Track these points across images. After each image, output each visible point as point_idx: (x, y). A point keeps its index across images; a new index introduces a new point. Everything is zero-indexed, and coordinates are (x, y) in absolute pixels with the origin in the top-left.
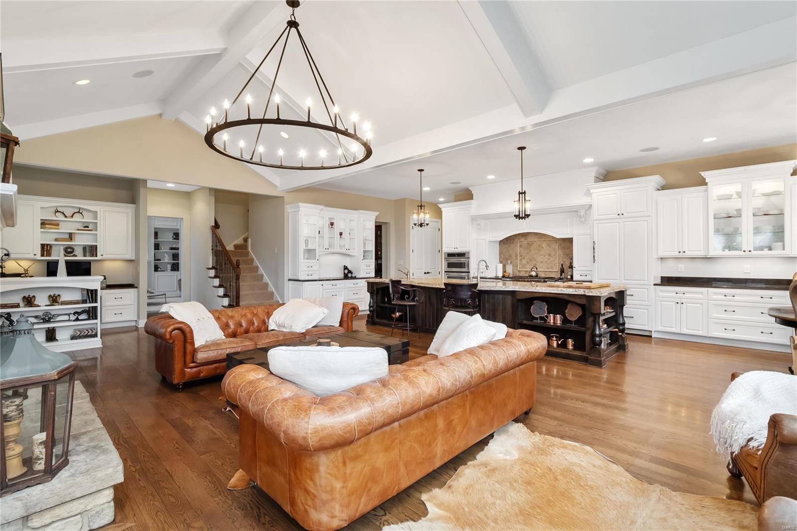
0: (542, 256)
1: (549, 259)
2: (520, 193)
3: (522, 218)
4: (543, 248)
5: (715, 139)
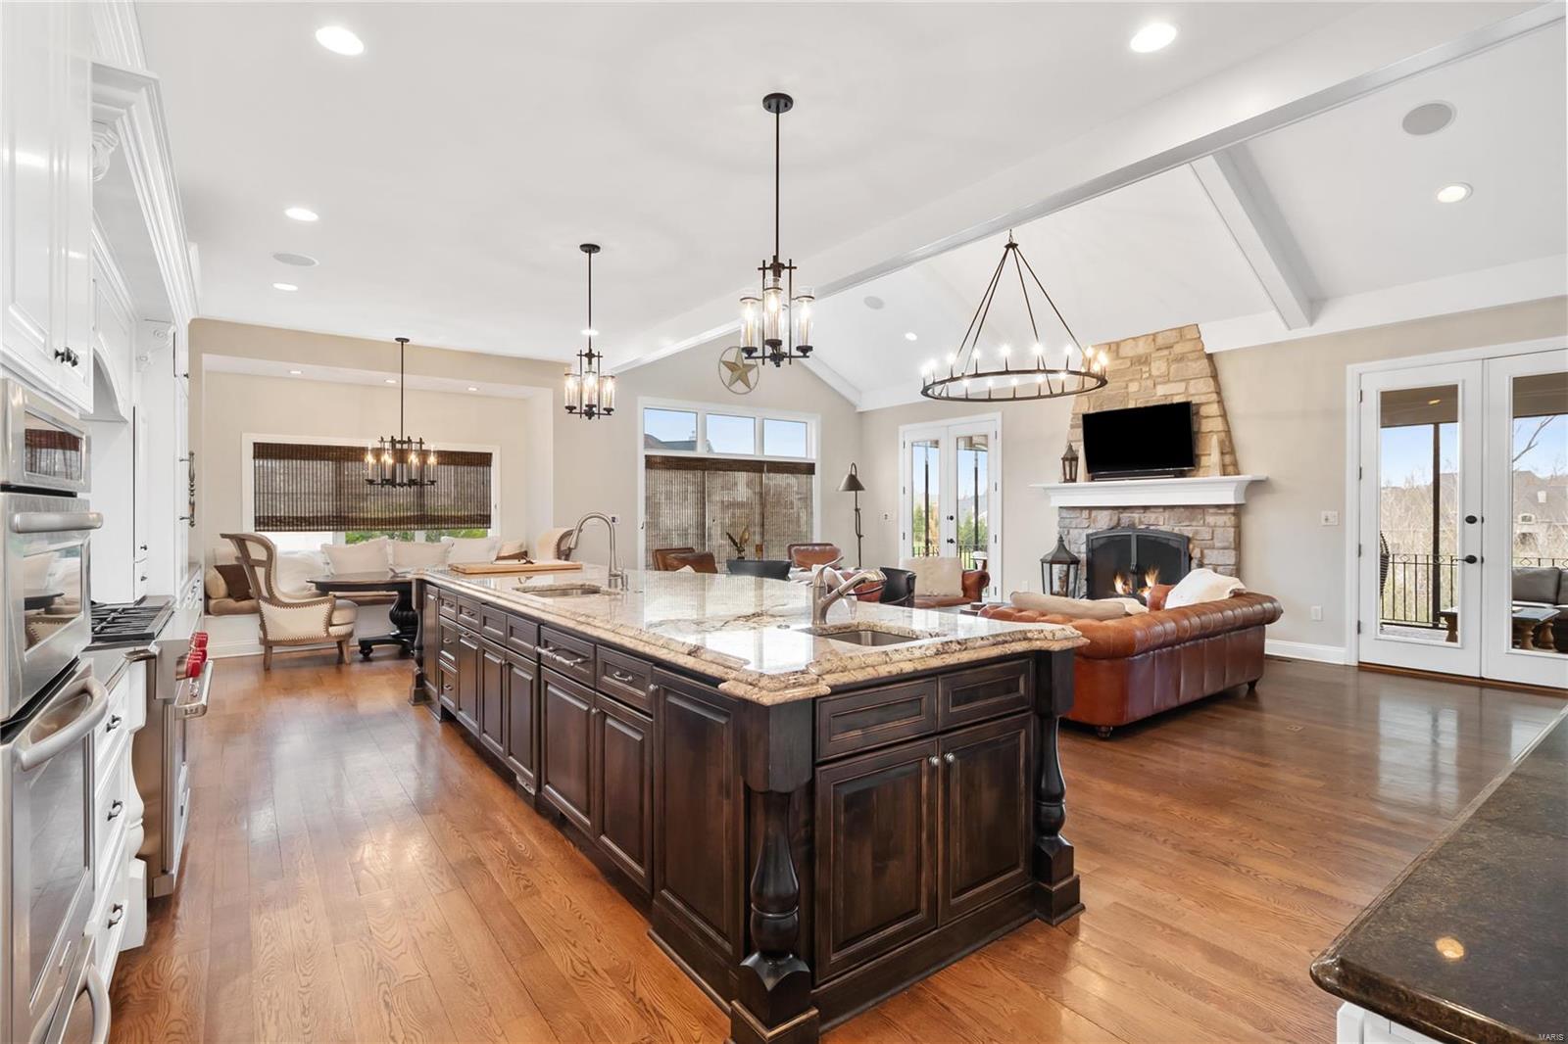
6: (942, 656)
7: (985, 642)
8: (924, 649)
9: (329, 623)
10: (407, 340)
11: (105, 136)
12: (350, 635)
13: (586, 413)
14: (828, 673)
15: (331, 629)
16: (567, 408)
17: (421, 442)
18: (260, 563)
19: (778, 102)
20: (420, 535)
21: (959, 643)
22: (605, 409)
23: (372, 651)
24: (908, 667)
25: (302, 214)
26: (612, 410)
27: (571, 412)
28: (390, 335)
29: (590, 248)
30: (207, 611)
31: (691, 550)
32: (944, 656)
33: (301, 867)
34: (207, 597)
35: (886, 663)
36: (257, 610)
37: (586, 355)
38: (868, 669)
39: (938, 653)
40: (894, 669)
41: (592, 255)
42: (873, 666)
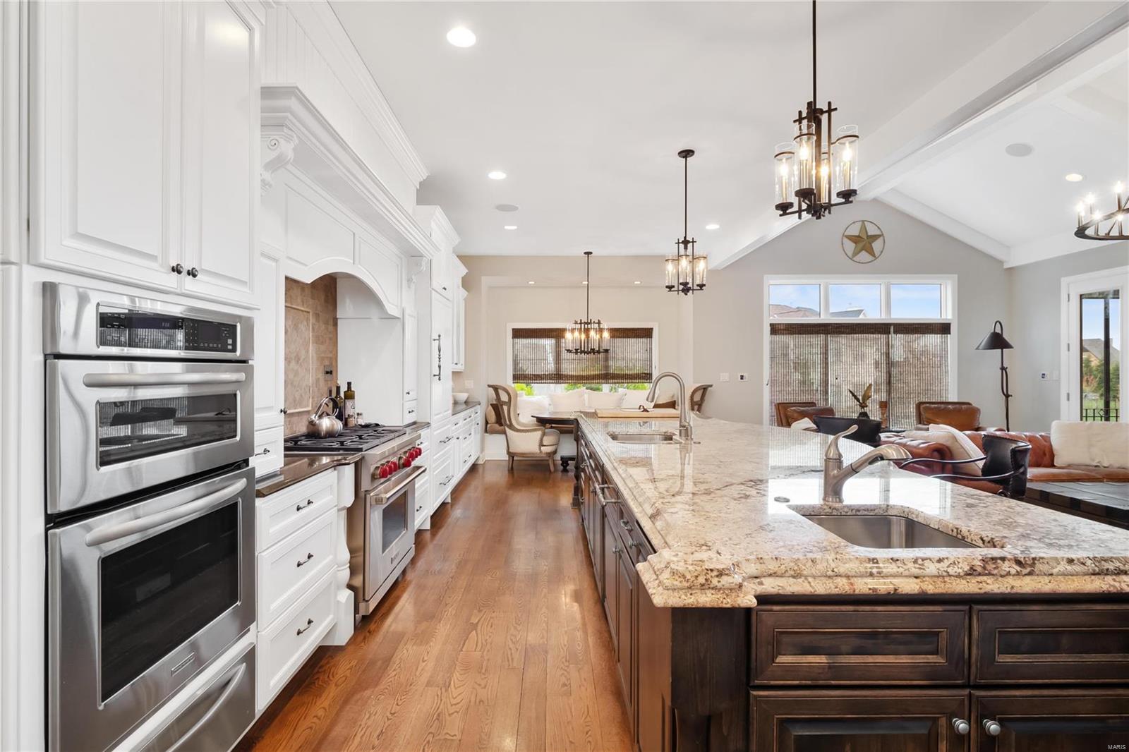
6: (980, 578)
7: (1077, 568)
8: (946, 563)
9: (541, 445)
10: (591, 253)
11: (283, 133)
12: (555, 452)
13: (683, 290)
14: (770, 575)
15: (542, 448)
16: (667, 287)
17: (599, 323)
18: (505, 403)
20: (606, 387)
21: (1018, 562)
22: (698, 285)
23: (568, 465)
24: (909, 587)
25: (497, 175)
26: (704, 285)
27: (670, 291)
28: (580, 252)
29: (687, 154)
30: (486, 431)
31: (813, 404)
32: (985, 578)
33: (445, 616)
34: (487, 423)
35: (871, 575)
36: (505, 433)
37: (682, 242)
38: (839, 580)
39: (972, 572)
40: (883, 586)
41: (688, 159)
42: (848, 577)
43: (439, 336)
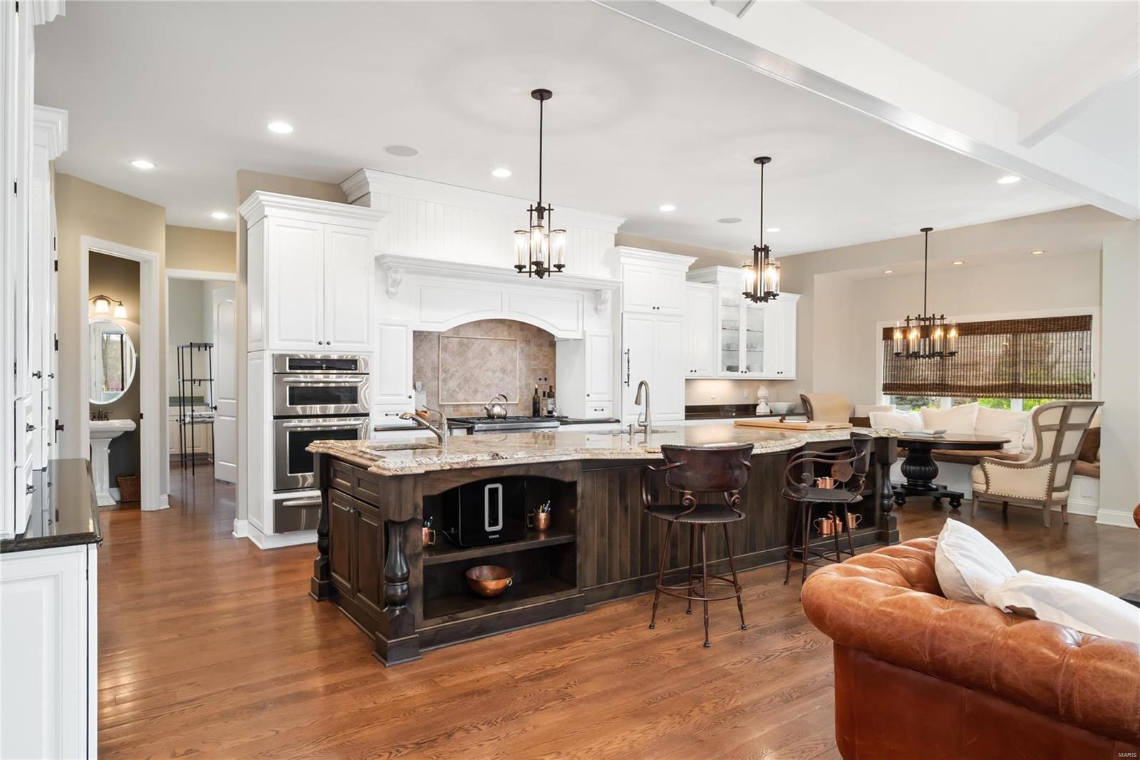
0: (489, 374)
1: (502, 379)
2: (756, 250)
3: (761, 299)
4: (491, 355)
5: (778, 230)
10: (931, 229)
19: (542, 95)
20: (1017, 404)
29: (761, 161)
43: (628, 350)
